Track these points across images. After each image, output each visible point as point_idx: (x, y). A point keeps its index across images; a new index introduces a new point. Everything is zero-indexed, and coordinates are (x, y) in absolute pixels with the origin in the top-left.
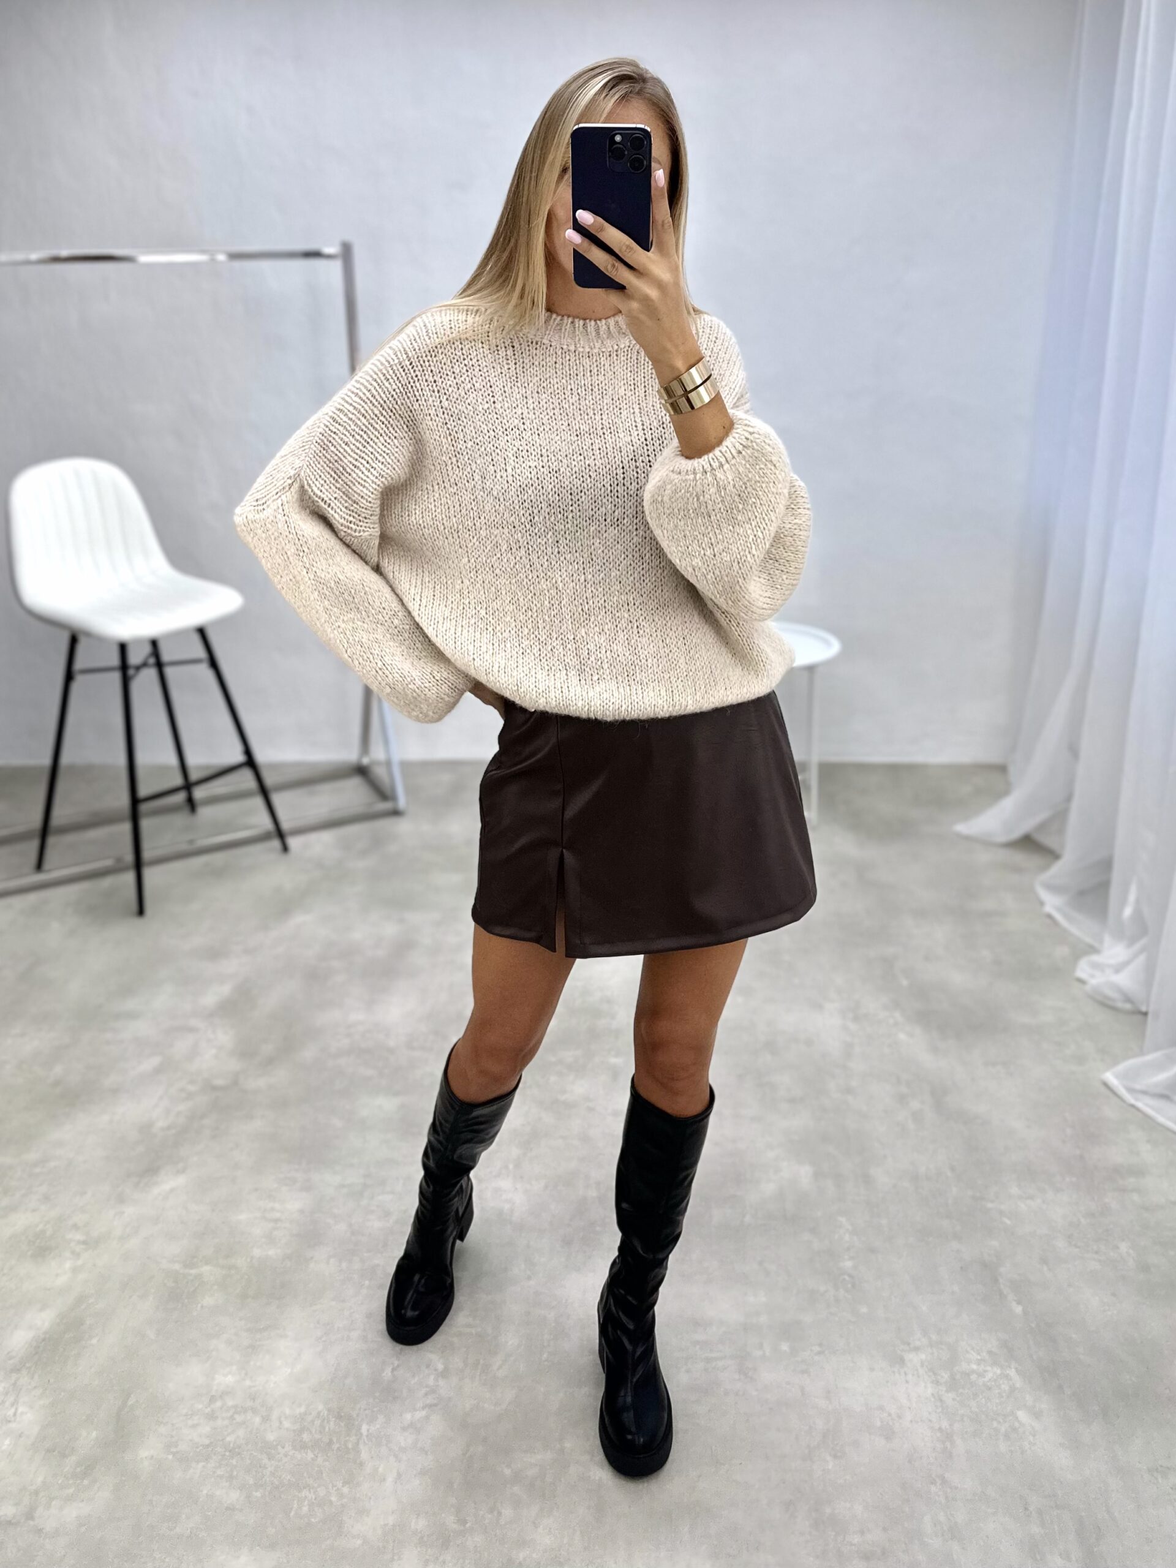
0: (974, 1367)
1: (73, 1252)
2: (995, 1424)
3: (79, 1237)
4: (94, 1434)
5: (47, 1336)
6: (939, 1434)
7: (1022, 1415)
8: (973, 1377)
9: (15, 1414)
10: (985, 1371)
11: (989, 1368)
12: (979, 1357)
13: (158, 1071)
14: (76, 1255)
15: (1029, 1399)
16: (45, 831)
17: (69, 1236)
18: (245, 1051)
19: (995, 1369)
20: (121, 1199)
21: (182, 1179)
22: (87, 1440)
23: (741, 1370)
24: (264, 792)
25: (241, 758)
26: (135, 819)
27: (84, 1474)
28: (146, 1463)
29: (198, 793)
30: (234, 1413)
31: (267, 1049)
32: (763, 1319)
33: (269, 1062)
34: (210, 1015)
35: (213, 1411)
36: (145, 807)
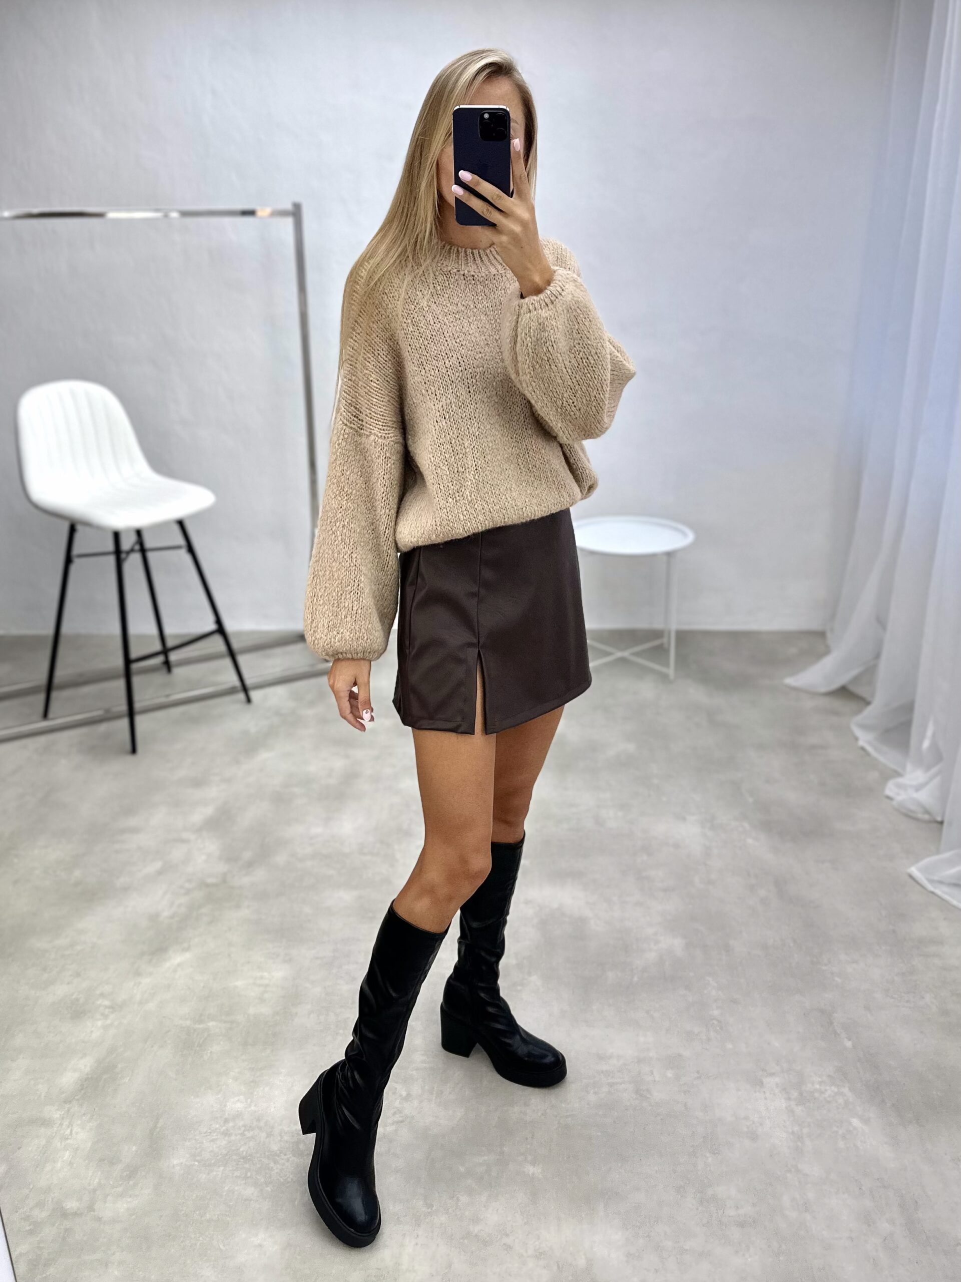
0: (817, 1086)
1: (103, 1014)
2: (835, 1129)
3: (106, 1003)
4: (134, 1148)
5: (90, 1076)
6: (791, 1137)
7: (855, 1122)
8: (816, 1095)
9: (71, 1134)
10: (826, 1090)
11: (828, 1088)
12: (820, 1080)
13: (160, 873)
14: (105, 1016)
15: (860, 1110)
16: (49, 687)
17: (99, 1002)
18: (230, 857)
19: (833, 1088)
20: (138, 973)
21: (187, 956)
22: (130, 1151)
23: (637, 1091)
24: (232, 654)
25: (211, 626)
26: (128, 676)
27: (129, 1177)
28: (178, 1168)
29: (174, 657)
30: (244, 1131)
31: (247, 855)
32: (652, 1054)
33: (250, 865)
34: (199, 830)
35: (227, 1130)
36: (135, 666)
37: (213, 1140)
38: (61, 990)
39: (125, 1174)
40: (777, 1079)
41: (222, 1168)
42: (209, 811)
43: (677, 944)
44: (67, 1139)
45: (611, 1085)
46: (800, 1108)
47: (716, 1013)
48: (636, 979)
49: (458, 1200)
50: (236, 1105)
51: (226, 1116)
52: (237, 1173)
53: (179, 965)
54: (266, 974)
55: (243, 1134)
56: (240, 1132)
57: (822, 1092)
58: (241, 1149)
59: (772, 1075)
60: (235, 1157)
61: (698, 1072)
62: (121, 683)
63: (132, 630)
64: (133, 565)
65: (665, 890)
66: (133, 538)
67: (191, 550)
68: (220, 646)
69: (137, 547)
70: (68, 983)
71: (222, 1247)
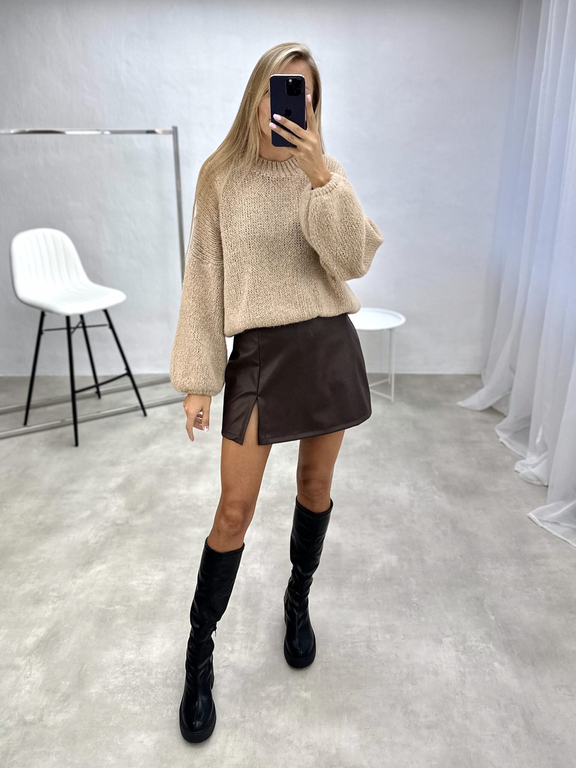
0: (474, 643)
2: (484, 669)
4: (68, 683)
5: (43, 639)
7: (496, 664)
8: (474, 648)
9: (30, 674)
11: (480, 644)
12: (476, 639)
13: (89, 517)
14: (54, 603)
15: (499, 657)
16: (28, 407)
17: (51, 594)
18: (131, 508)
19: (483, 644)
20: (75, 576)
21: (104, 566)
22: (65, 685)
23: (368, 647)
24: (135, 388)
25: (124, 372)
26: (74, 400)
27: (64, 701)
28: (94, 695)
29: (102, 389)
30: (135, 672)
31: (141, 506)
32: (377, 624)
33: (143, 512)
34: (113, 492)
35: (124, 671)
36: (78, 395)
37: (116, 678)
38: (28, 587)
39: (62, 699)
40: (450, 639)
41: (120, 695)
42: (120, 480)
43: (393, 559)
44: (28, 677)
45: (353, 643)
46: (464, 656)
47: (415, 599)
48: (369, 580)
49: (260, 713)
50: (130, 656)
51: (124, 663)
52: (129, 698)
53: (99, 571)
54: (150, 578)
55: (134, 674)
56: (132, 672)
57: (477, 647)
58: (132, 683)
59: (448, 636)
60: (128, 688)
61: (404, 635)
62: (70, 405)
63: (77, 373)
64: (78, 336)
65: (386, 527)
66: (79, 320)
67: (111, 327)
68: (129, 383)
69: (81, 325)
70: (32, 583)
71: (119, 742)
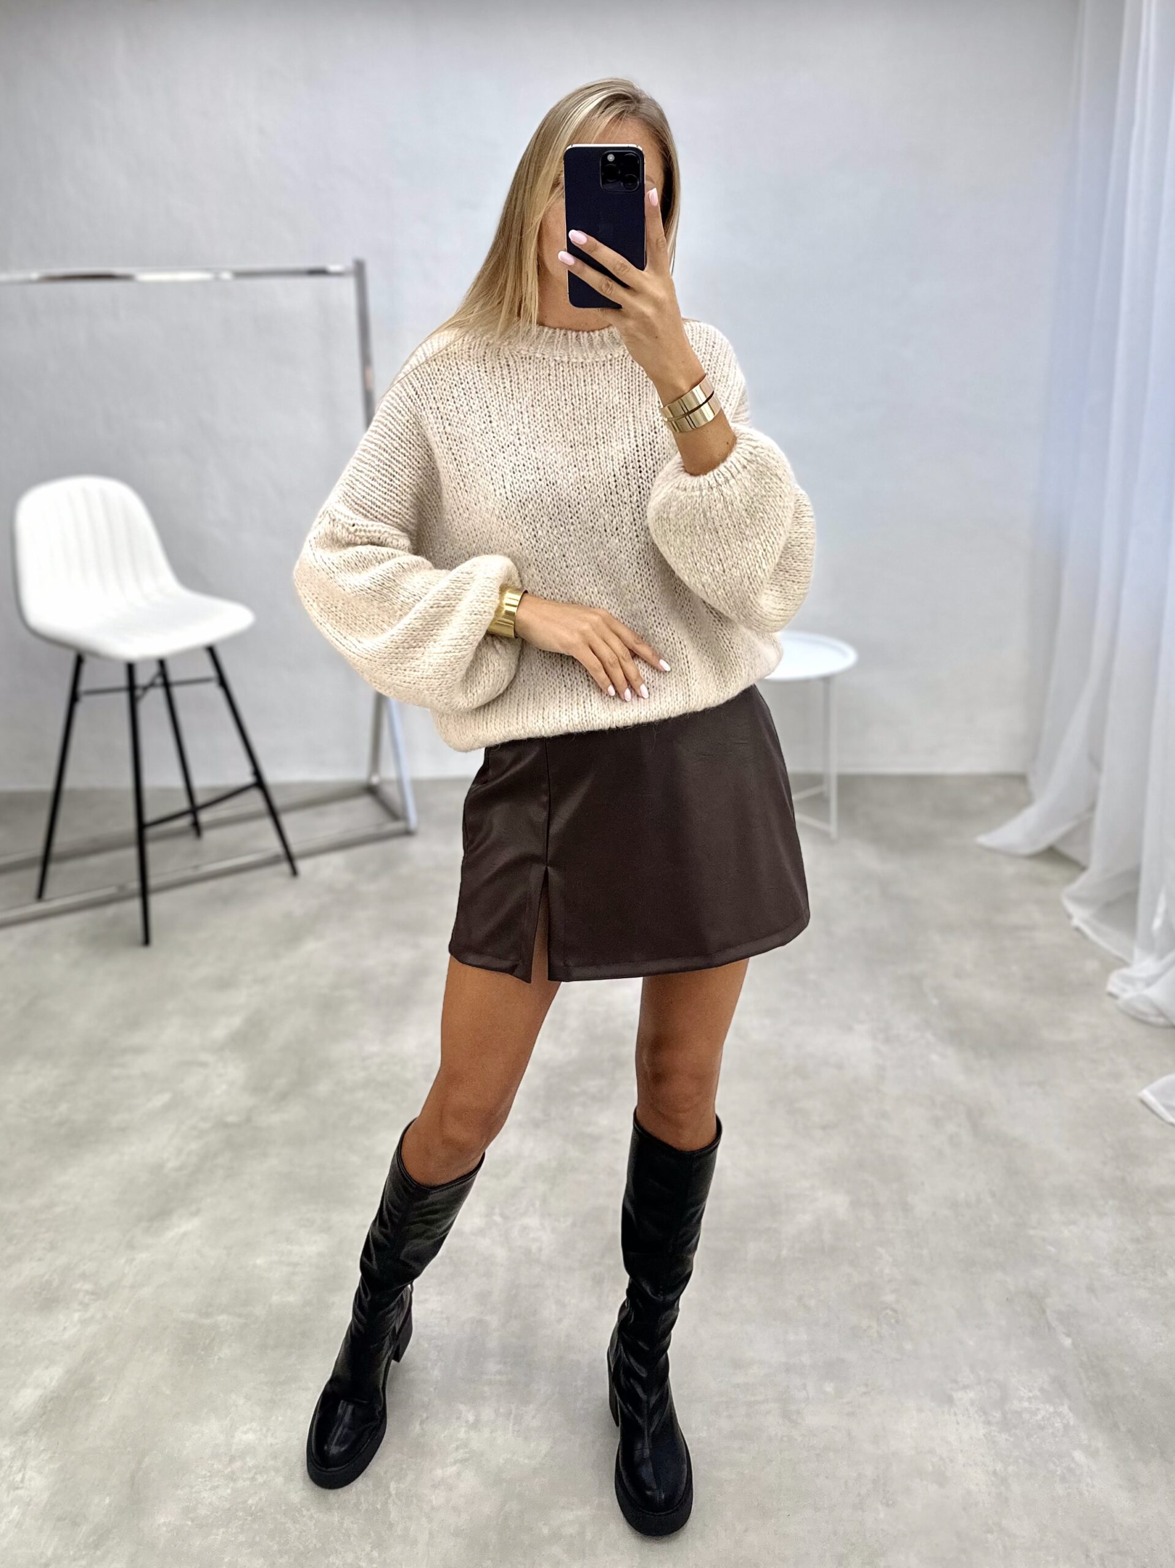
0: (1026, 1404)
1: (81, 1303)
2: (1051, 1466)
3: (88, 1287)
4: (107, 1501)
5: (55, 1395)
6: (993, 1479)
7: (1078, 1455)
8: (1026, 1416)
9: (22, 1481)
10: (1038, 1409)
11: (1041, 1406)
12: (1031, 1395)
13: (167, 1108)
14: (85, 1306)
15: (1084, 1437)
16: (46, 859)
17: (78, 1286)
18: (258, 1086)
19: (1047, 1406)
20: (131, 1246)
21: (195, 1223)
22: (100, 1505)
23: (785, 1414)
24: (273, 813)
25: (248, 779)
26: (141, 843)
27: (97, 1545)
28: (164, 1530)
29: (204, 817)
30: (255, 1474)
31: (281, 1083)
32: (806, 1359)
33: (283, 1097)
34: (220, 1049)
35: (233, 1472)
36: (150, 831)
37: (213, 1489)
38: (29, 1270)
40: (972, 1395)
41: (222, 1530)
42: (236, 1022)
43: (840, 1203)
44: (17, 1488)
45: (750, 1404)
46: (1005, 1436)
47: (891, 1298)
48: (785, 1252)
50: (247, 1435)
51: (233, 1451)
52: (242, 1538)
54: (296, 1248)
55: (253, 1479)
56: (250, 1475)
57: (1034, 1413)
58: (250, 1501)
59: (966, 1387)
60: (240, 1513)
61: (866, 1385)
65: (824, 1128)
66: (155, 669)
67: (223, 683)
68: (260, 804)
69: (159, 681)
70: (39, 1260)
